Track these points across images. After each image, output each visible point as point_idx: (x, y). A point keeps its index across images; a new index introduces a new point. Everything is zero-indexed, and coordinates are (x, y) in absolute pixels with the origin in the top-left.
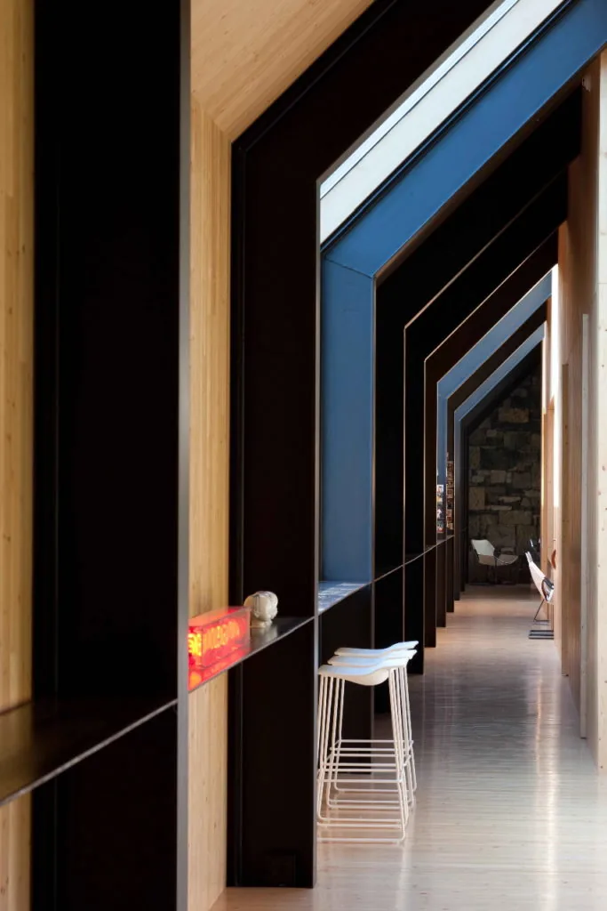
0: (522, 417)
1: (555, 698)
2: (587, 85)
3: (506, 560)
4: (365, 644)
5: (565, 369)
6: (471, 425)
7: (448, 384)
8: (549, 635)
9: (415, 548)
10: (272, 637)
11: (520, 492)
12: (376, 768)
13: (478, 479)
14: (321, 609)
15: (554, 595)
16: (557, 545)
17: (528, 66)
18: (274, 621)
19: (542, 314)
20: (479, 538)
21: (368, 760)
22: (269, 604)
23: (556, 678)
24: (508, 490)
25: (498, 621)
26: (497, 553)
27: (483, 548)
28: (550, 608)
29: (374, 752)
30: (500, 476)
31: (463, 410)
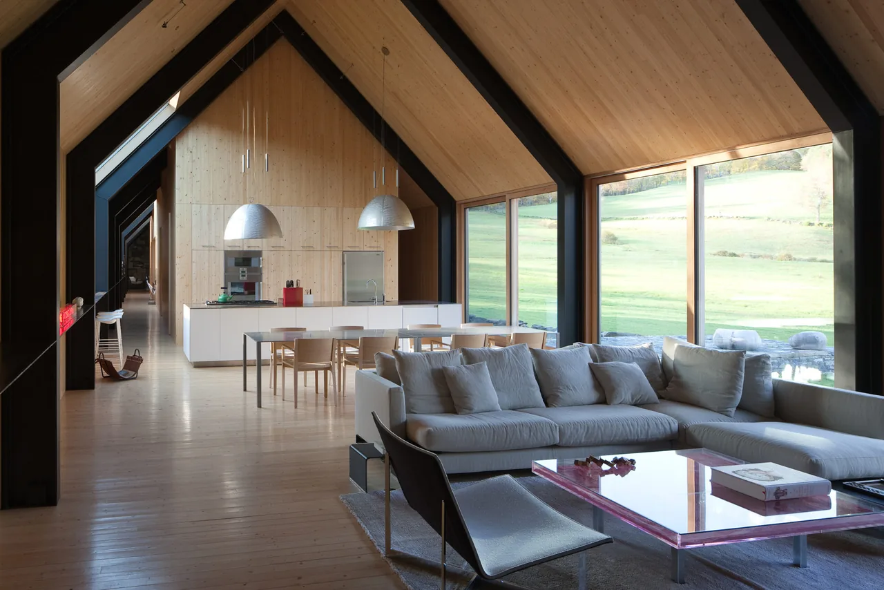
0: (144, 242)
1: (156, 323)
2: (170, 147)
3: (139, 282)
4: (106, 311)
5: (160, 230)
6: (129, 245)
7: (125, 233)
8: (154, 304)
9: (117, 281)
10: (82, 314)
11: (142, 263)
12: (109, 349)
13: (131, 259)
14: (96, 302)
15: (156, 293)
16: (157, 278)
17: (153, 141)
18: (82, 307)
19: (151, 214)
20: (132, 276)
21: (107, 346)
22: (81, 301)
23: (157, 317)
24: (140, 263)
25: (137, 300)
26: (137, 281)
27: (132, 279)
28: (153, 296)
29: (109, 344)
30: (137, 259)
31: (127, 241)
